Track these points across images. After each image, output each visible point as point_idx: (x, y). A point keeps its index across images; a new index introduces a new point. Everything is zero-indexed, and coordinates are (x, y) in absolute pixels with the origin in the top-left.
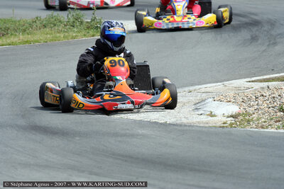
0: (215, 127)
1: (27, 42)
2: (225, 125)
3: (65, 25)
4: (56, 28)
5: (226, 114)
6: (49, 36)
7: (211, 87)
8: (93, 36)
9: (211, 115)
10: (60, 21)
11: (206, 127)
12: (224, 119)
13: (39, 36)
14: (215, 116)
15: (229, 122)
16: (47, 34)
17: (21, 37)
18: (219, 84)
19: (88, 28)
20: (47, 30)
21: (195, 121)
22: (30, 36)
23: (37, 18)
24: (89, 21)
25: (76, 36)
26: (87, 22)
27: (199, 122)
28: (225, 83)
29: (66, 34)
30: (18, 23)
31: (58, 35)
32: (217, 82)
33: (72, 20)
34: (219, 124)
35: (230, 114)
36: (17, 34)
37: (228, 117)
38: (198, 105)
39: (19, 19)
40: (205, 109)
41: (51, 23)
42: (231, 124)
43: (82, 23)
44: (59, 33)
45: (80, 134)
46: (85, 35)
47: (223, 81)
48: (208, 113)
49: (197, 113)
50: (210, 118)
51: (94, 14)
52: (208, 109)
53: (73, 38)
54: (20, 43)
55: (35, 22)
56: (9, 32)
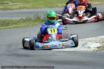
1: (16, 27)
3: (33, 21)
4: (29, 22)
5: (95, 47)
7: (90, 39)
9: (89, 48)
10: (31, 20)
12: (94, 49)
13: (21, 25)
14: (90, 48)
15: (96, 50)
19: (42, 21)
21: (81, 50)
24: (43, 19)
27: (83, 50)
28: (97, 37)
32: (93, 37)
33: (36, 19)
37: (96, 48)
39: (14, 20)
40: (86, 46)
42: (97, 51)
43: (40, 20)
45: (33, 56)
46: (40, 24)
47: (96, 37)
49: (83, 47)
51: (45, 16)
52: (88, 46)
53: (36, 25)
54: (13, 28)
55: (21, 20)
56: (9, 24)
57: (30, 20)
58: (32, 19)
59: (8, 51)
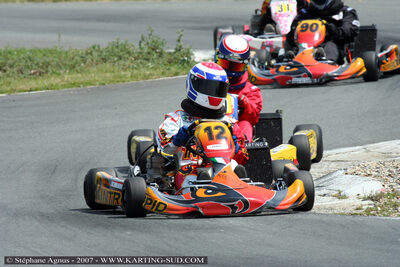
0: (342, 214)
1: (74, 84)
2: (359, 212)
3: (135, 59)
4: (122, 62)
5: (362, 195)
6: (108, 75)
7: (345, 153)
8: (176, 74)
9: (340, 196)
10: (129, 53)
11: (327, 215)
12: (359, 203)
13: (95, 75)
14: (345, 197)
15: (365, 207)
16: (107, 72)
17: (66, 77)
18: (358, 148)
19: (170, 62)
20: (108, 65)
22: (79, 75)
23: (94, 47)
24: (173, 51)
25: (150, 74)
26: (170, 53)
28: (370, 146)
29: (135, 72)
30: (64, 56)
31: (123, 73)
32: (355, 146)
33: (146, 50)
34: (350, 210)
35: (368, 194)
36: (62, 72)
37: (365, 199)
38: (321, 181)
39: (66, 49)
40: (330, 187)
41: (115, 55)
42: (368, 211)
43: (161, 55)
44: (125, 70)
46: (163, 73)
48: (335, 193)
49: (319, 192)
50: (337, 201)
51: (179, 41)
52: (334, 187)
53: (146, 77)
54: (64, 86)
55: (91, 53)
56: (50, 69)
57: (126, 56)
58: (131, 49)
59: (42, 197)
